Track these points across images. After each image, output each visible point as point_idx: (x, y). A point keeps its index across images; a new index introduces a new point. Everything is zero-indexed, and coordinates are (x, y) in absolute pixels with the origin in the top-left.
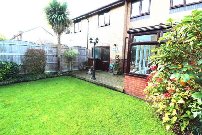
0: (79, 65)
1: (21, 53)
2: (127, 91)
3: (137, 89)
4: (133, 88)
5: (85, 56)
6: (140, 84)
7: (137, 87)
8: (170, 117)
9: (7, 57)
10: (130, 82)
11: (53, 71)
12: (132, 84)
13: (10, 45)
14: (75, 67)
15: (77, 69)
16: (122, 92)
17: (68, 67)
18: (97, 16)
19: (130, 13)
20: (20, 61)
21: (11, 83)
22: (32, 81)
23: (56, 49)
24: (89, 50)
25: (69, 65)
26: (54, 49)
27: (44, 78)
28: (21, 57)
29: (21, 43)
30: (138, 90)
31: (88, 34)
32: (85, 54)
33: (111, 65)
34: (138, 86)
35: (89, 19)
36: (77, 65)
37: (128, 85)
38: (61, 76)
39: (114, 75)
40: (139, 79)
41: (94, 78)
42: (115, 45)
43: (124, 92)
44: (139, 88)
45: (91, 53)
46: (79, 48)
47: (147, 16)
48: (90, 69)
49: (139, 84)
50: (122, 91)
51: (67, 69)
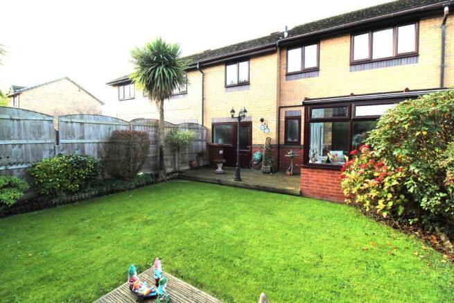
0: (191, 159)
1: (97, 139)
2: (306, 192)
3: (322, 188)
4: (315, 187)
5: (200, 140)
6: (327, 179)
7: (323, 185)
8: (386, 202)
9: (76, 146)
10: (311, 177)
11: (149, 173)
12: (314, 181)
13: (82, 124)
14: (184, 163)
15: (188, 167)
16: (298, 196)
17: (174, 163)
18: (223, 67)
19: (285, 66)
20: (96, 153)
21: (93, 197)
22: (125, 191)
23: (153, 129)
24: (207, 130)
25: (174, 159)
26: (151, 129)
27: (143, 185)
28: (98, 147)
29: (98, 120)
30: (324, 188)
31: (203, 99)
32: (200, 138)
33: (256, 156)
34: (324, 182)
35: (205, 71)
36: (187, 158)
37: (306, 183)
38: (168, 180)
39: (265, 173)
40: (325, 171)
41: (238, 178)
42: (262, 120)
43: (301, 195)
44: (327, 185)
45: (211, 135)
46: (191, 126)
47: (315, 73)
48: (221, 165)
49: (325, 180)
50: (299, 193)
51: (171, 167)
